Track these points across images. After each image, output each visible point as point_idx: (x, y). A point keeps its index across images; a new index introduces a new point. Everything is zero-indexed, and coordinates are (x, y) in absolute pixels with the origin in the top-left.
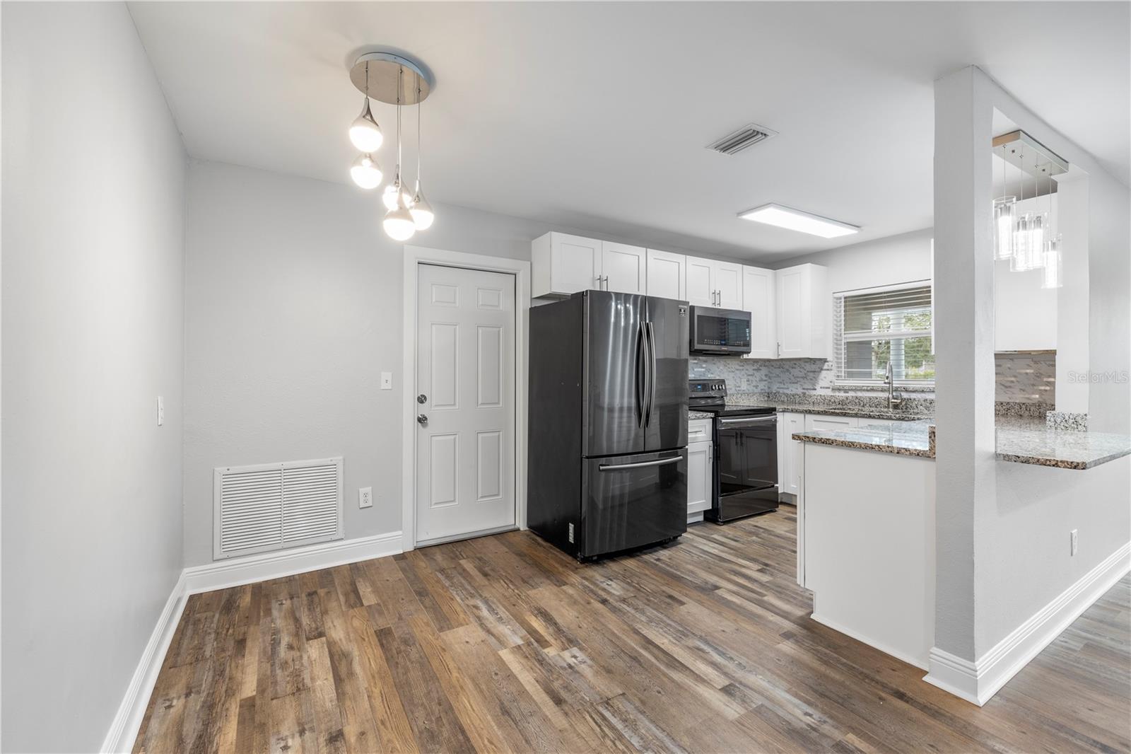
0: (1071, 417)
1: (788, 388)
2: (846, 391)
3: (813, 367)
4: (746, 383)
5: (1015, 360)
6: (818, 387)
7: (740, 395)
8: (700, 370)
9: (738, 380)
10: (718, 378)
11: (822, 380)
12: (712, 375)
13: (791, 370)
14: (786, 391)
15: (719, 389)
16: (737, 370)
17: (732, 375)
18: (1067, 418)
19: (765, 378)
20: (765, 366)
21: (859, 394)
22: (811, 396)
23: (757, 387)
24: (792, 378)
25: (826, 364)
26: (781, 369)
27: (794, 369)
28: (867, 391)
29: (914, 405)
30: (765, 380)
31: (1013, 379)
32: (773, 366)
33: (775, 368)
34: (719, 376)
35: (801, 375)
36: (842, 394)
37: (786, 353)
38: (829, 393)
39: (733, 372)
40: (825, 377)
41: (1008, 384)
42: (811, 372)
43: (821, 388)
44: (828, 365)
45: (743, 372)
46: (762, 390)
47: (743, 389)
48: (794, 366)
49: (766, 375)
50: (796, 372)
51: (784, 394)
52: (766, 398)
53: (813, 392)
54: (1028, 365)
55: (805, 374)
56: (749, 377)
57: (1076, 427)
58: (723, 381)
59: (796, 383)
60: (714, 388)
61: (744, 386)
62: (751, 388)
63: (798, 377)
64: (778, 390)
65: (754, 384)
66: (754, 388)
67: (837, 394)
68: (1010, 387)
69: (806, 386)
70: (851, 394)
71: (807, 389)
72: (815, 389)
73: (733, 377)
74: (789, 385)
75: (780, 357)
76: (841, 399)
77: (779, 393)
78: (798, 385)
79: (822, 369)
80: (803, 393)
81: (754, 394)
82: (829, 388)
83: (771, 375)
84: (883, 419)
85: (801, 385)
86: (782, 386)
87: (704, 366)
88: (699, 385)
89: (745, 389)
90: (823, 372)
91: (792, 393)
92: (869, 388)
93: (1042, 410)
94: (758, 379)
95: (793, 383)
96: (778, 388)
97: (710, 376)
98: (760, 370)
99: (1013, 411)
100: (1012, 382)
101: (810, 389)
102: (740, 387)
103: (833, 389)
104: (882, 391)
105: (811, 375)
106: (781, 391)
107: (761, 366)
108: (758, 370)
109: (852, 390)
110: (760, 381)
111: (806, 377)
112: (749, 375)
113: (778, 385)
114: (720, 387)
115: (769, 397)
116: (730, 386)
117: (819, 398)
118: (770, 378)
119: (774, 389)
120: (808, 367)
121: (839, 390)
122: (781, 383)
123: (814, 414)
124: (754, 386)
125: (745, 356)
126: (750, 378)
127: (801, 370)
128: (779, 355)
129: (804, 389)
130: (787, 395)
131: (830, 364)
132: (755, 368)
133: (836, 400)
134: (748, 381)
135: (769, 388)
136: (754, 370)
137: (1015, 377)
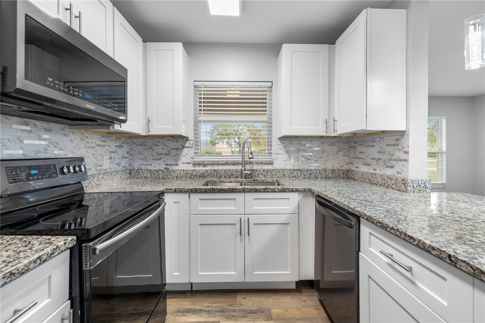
0: (422, 182)
1: (151, 165)
2: (205, 165)
3: (176, 145)
4: (109, 160)
5: (313, 142)
6: (180, 163)
7: (102, 175)
8: (37, 142)
9: (99, 158)
10: (70, 155)
11: (184, 156)
12: (60, 152)
13: (154, 147)
14: (149, 168)
15: (75, 171)
16: (99, 145)
17: (91, 151)
18: (420, 183)
19: (126, 155)
20: (127, 143)
21: (216, 168)
22: (174, 171)
23: (119, 164)
24: (155, 155)
25: (188, 142)
26: (144, 147)
27: (157, 147)
28: (222, 164)
29: (256, 175)
30: (127, 158)
31: (311, 154)
32: (134, 143)
33: (137, 145)
34: (73, 152)
35: (163, 152)
36: (201, 168)
37: (157, 130)
38: (190, 167)
39: (93, 148)
40: (187, 154)
41: (309, 157)
42: (174, 149)
43: (183, 163)
44: (190, 143)
45: (105, 149)
46: (124, 167)
47: (104, 168)
48: (157, 143)
49: (127, 152)
50: (160, 149)
51: (148, 170)
52: (128, 176)
53: (176, 168)
54: (319, 145)
55: (168, 151)
56: (111, 154)
57: (425, 190)
58: (81, 159)
59: (160, 159)
60: (65, 170)
61: (107, 165)
62: (114, 167)
63: (161, 154)
64: (141, 166)
65: (117, 161)
66: (117, 166)
67: (197, 168)
68: (310, 159)
69: (168, 163)
70: (209, 168)
71: (170, 165)
72: (178, 165)
73: (94, 155)
74: (152, 162)
75: (150, 133)
76: (201, 172)
77: (141, 169)
78: (161, 162)
79: (184, 147)
80: (165, 168)
81: (117, 172)
82: (190, 163)
83: (133, 152)
84: (268, 192)
85: (165, 161)
86: (145, 162)
87: (46, 136)
88: (35, 168)
89: (107, 167)
90: (185, 149)
91: (155, 168)
92: (224, 163)
93: (327, 174)
94: (120, 156)
95: (157, 159)
96: (140, 165)
97: (56, 153)
98: (123, 147)
99: (313, 175)
100: (311, 156)
101: (174, 165)
102: (101, 166)
103: (194, 164)
104: (233, 164)
105: (174, 152)
106: (144, 167)
107: (123, 143)
108: (120, 147)
109: (210, 164)
110: (122, 158)
111: (169, 154)
112: (112, 152)
113: (140, 162)
114: (77, 169)
115: (131, 174)
116: (90, 164)
117: (182, 172)
118: (131, 155)
119: (136, 165)
120: (171, 144)
121: (199, 164)
122: (143, 159)
123: (201, 192)
124: (116, 164)
125: (117, 127)
126: (113, 155)
127: (165, 147)
128: (149, 131)
129: (167, 165)
130: (150, 171)
131: (192, 142)
132: (118, 144)
133: (197, 174)
134: (110, 158)
135: (130, 165)
136: (116, 146)
137: (312, 152)
